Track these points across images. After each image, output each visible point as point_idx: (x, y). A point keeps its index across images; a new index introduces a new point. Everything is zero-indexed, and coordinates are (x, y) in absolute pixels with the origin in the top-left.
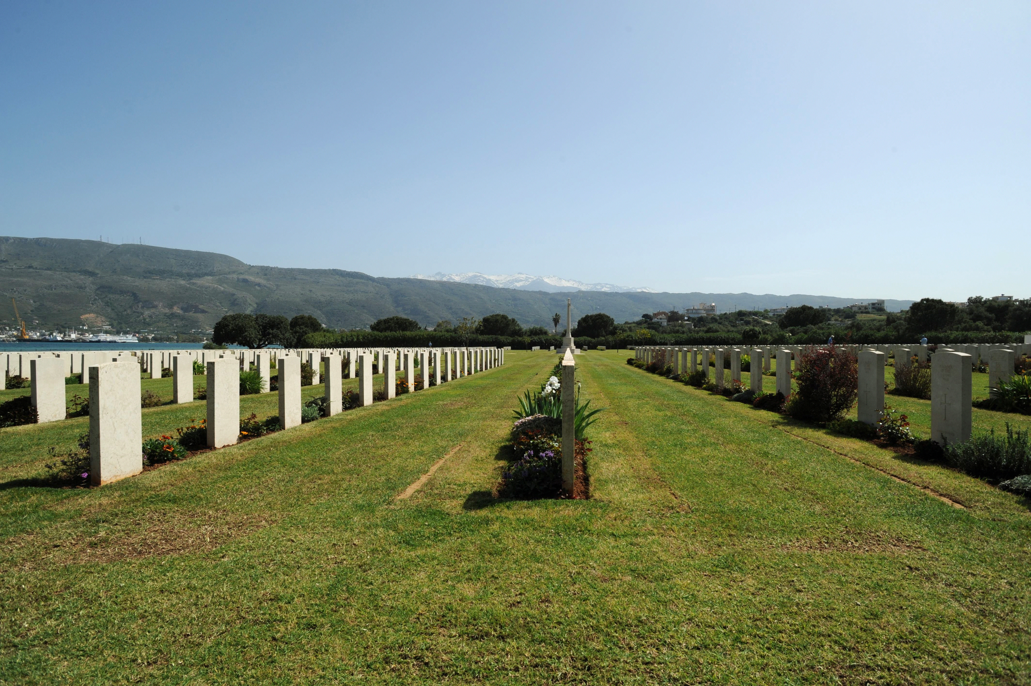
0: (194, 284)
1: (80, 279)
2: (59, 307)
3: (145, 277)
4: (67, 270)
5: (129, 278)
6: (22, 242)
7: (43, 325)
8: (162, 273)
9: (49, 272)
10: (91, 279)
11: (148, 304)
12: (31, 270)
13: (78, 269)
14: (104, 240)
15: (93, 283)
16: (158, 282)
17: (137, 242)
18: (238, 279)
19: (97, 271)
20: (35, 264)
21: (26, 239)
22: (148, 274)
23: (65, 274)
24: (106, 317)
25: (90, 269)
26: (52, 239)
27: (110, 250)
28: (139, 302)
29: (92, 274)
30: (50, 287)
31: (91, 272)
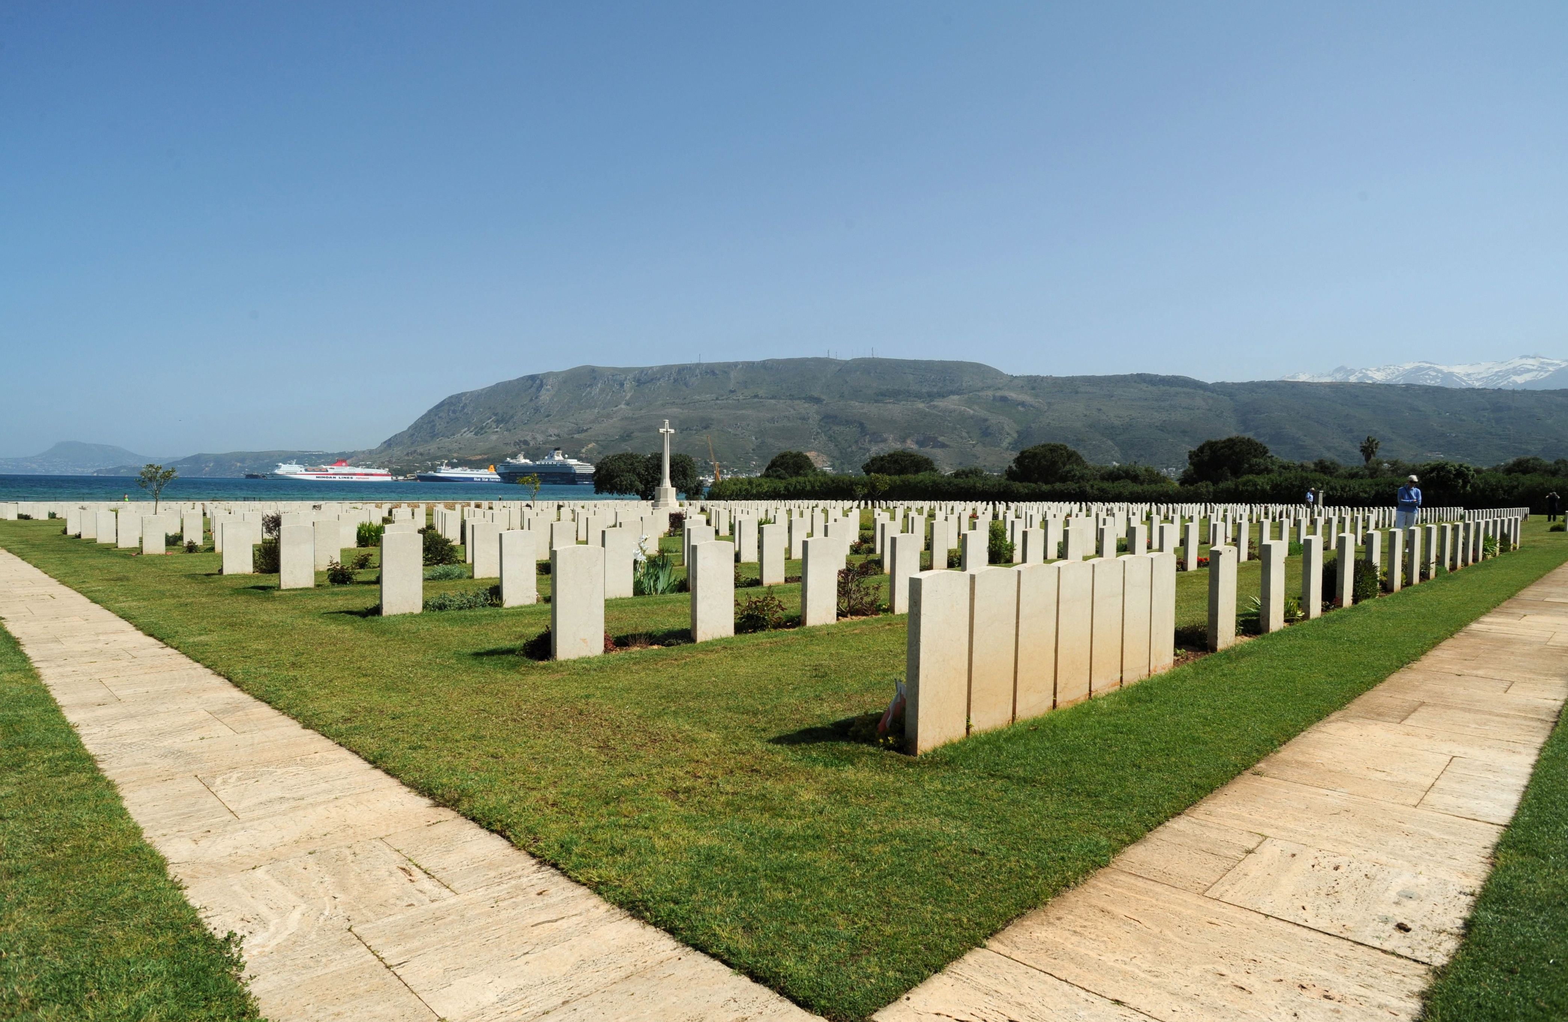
0: (935, 407)
1: (804, 407)
2: (780, 444)
3: (876, 401)
4: (792, 397)
5: (857, 404)
6: (750, 366)
7: (759, 466)
8: (895, 395)
9: (773, 401)
10: (816, 407)
11: (877, 438)
12: (756, 400)
13: (803, 396)
14: (832, 357)
15: (818, 413)
16: (890, 406)
17: (868, 355)
18: (994, 396)
19: (823, 397)
20: (761, 393)
21: (753, 363)
22: (881, 396)
23: (789, 402)
24: (828, 455)
25: (816, 394)
26: (778, 360)
27: (839, 368)
28: (865, 435)
29: (817, 401)
30: (772, 420)
31: (816, 399)
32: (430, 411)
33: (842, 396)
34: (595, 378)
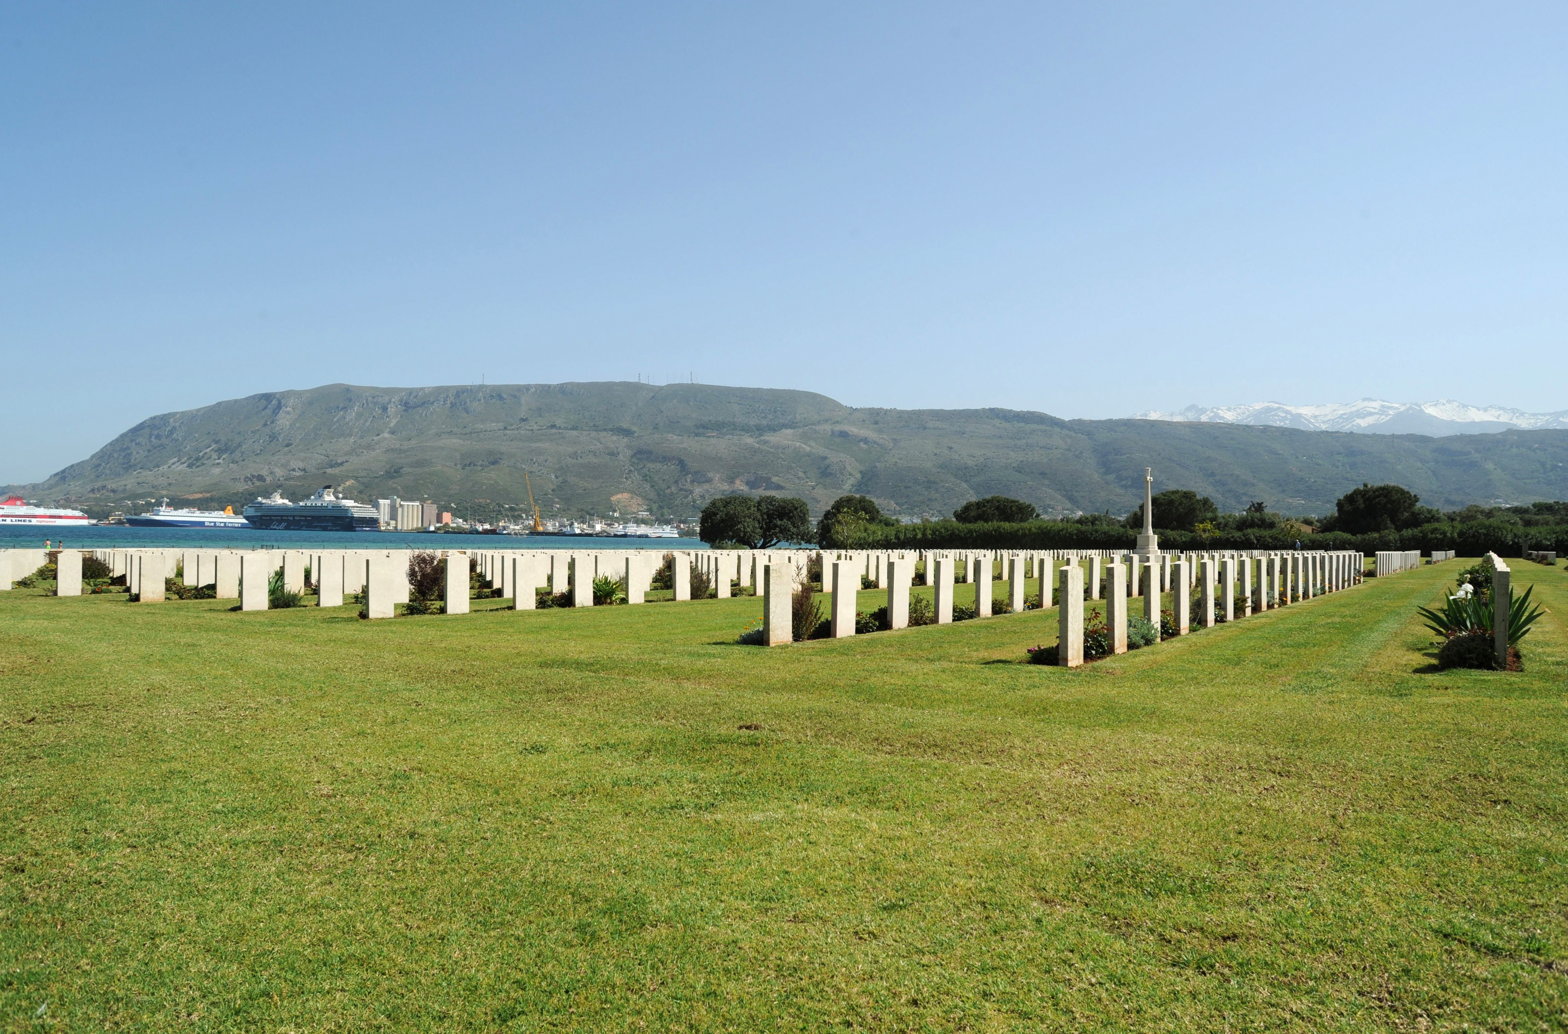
0: (766, 442)
1: (612, 440)
2: (585, 484)
3: (697, 435)
4: (596, 428)
5: (675, 437)
6: (545, 390)
7: (564, 510)
8: (719, 427)
9: (575, 433)
10: (626, 440)
11: (700, 478)
12: (554, 431)
13: (610, 427)
14: (644, 381)
15: (628, 447)
16: (713, 441)
17: (686, 381)
18: (833, 431)
19: (634, 429)
20: (559, 422)
21: (549, 386)
22: (702, 429)
23: (594, 434)
24: (644, 498)
25: (625, 426)
26: (579, 384)
27: (652, 394)
28: (687, 474)
29: (627, 433)
30: (575, 455)
31: (625, 430)
32: (123, 436)
33: (656, 427)
34: (350, 400)
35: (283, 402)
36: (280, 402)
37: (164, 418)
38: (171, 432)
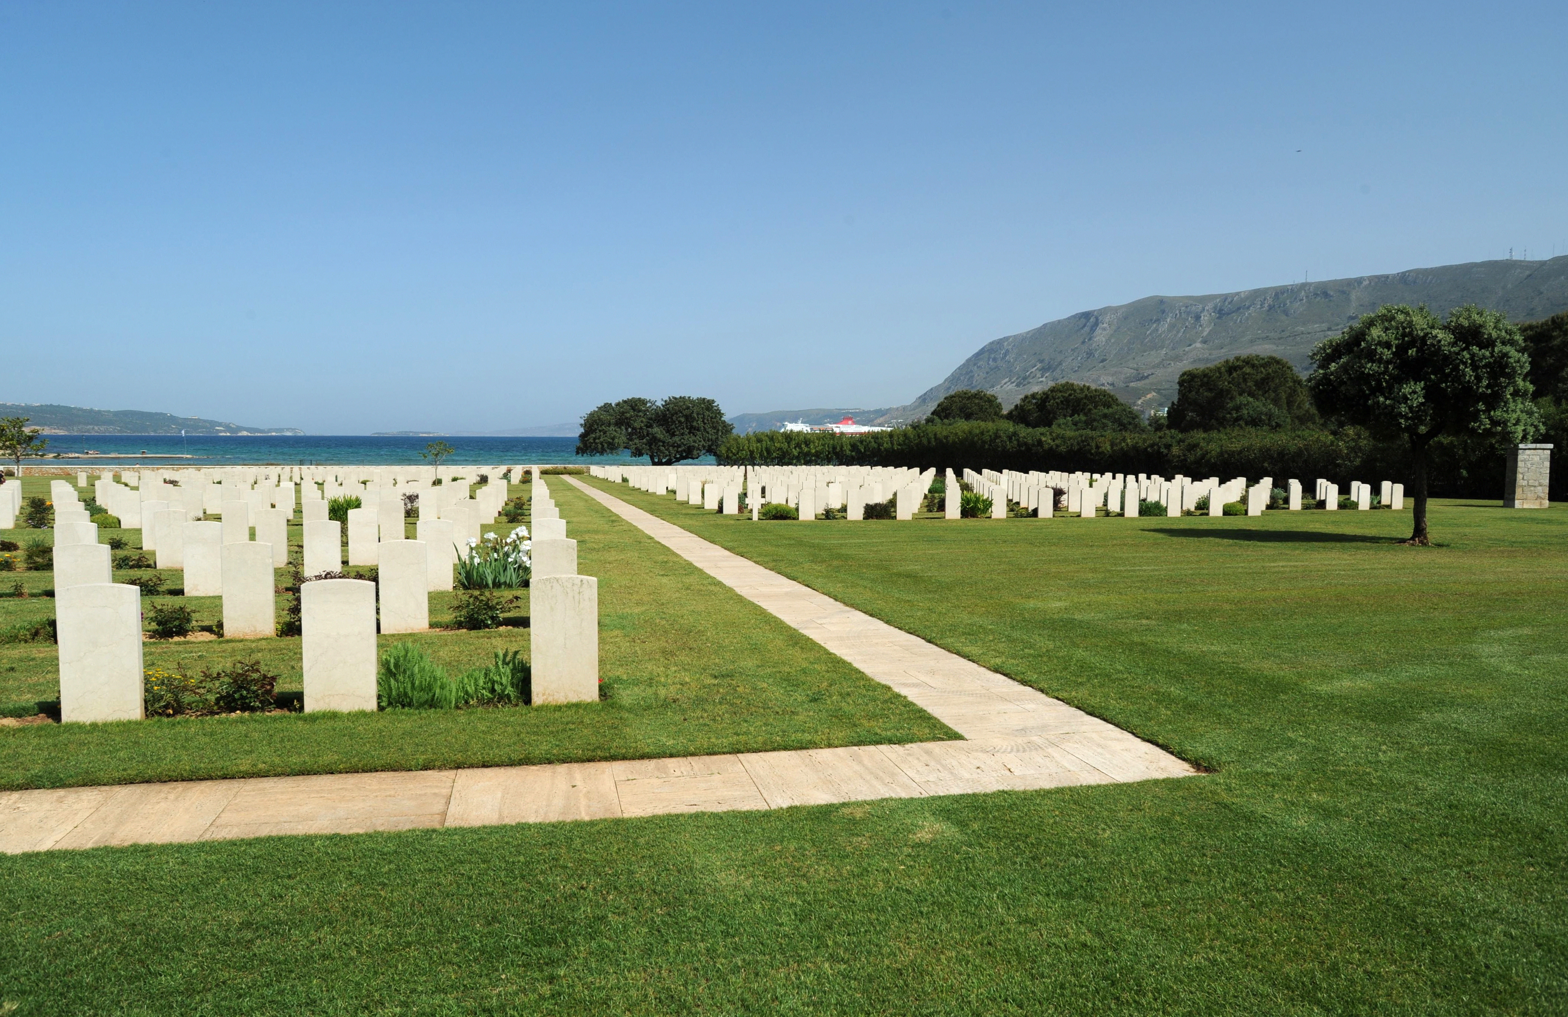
6: (1381, 282)
32: (969, 361)
34: (1163, 312)
35: (1100, 318)
36: (1097, 319)
37: (999, 343)
38: (1005, 355)
